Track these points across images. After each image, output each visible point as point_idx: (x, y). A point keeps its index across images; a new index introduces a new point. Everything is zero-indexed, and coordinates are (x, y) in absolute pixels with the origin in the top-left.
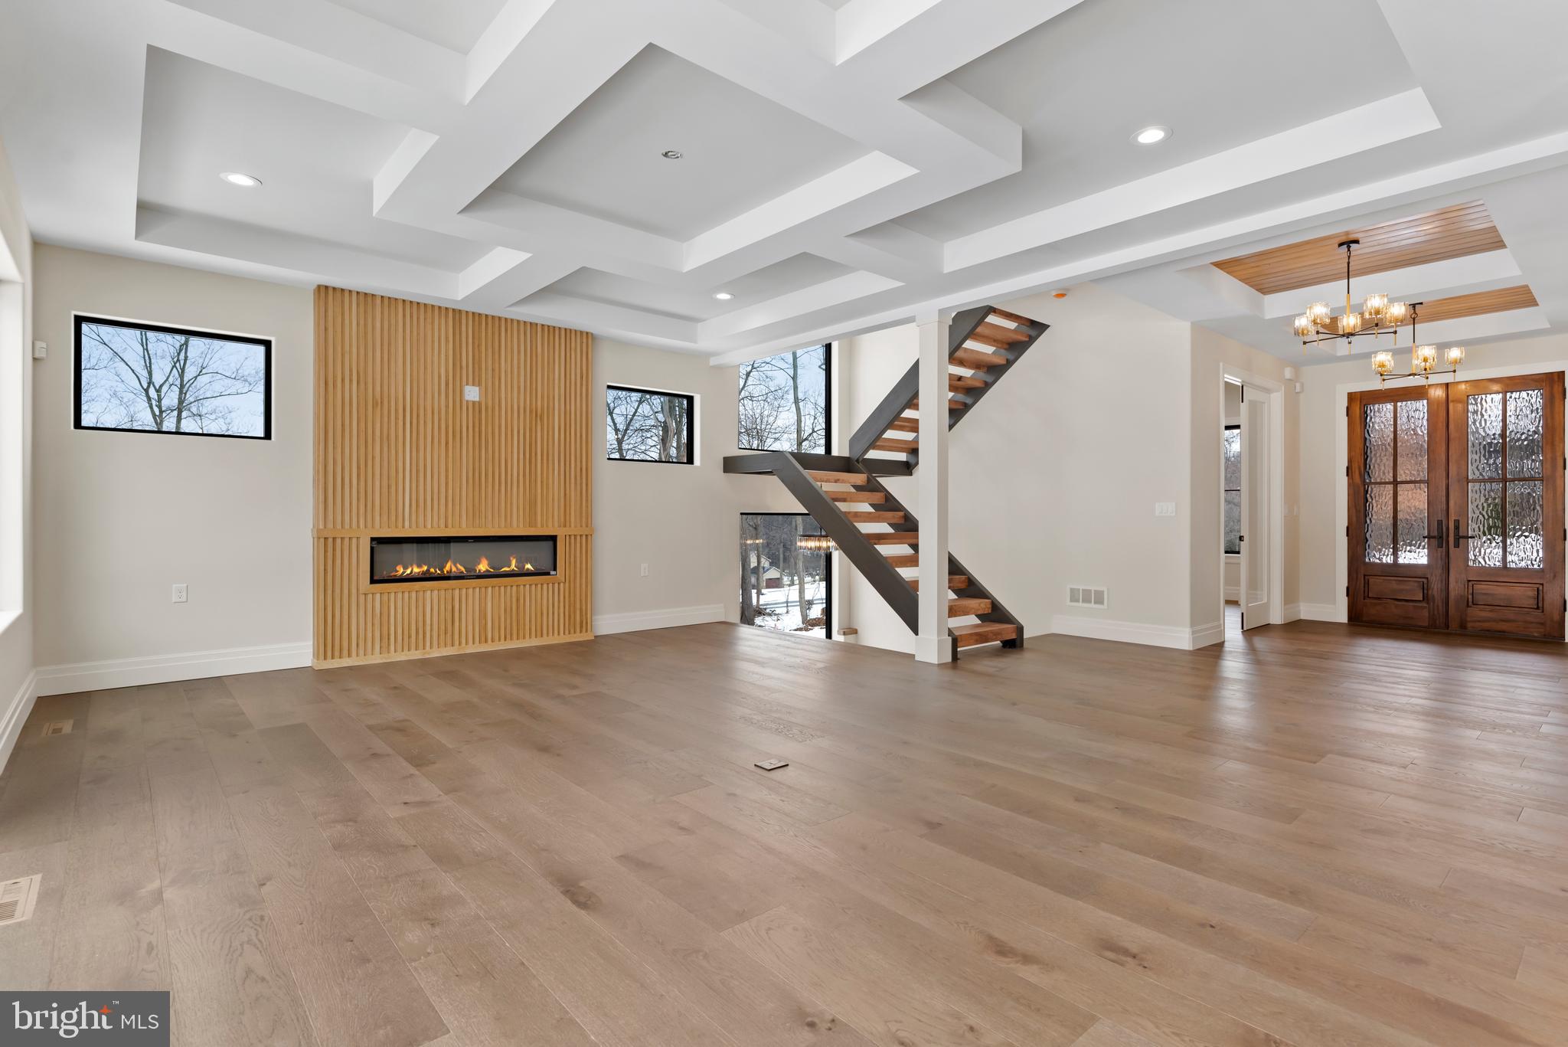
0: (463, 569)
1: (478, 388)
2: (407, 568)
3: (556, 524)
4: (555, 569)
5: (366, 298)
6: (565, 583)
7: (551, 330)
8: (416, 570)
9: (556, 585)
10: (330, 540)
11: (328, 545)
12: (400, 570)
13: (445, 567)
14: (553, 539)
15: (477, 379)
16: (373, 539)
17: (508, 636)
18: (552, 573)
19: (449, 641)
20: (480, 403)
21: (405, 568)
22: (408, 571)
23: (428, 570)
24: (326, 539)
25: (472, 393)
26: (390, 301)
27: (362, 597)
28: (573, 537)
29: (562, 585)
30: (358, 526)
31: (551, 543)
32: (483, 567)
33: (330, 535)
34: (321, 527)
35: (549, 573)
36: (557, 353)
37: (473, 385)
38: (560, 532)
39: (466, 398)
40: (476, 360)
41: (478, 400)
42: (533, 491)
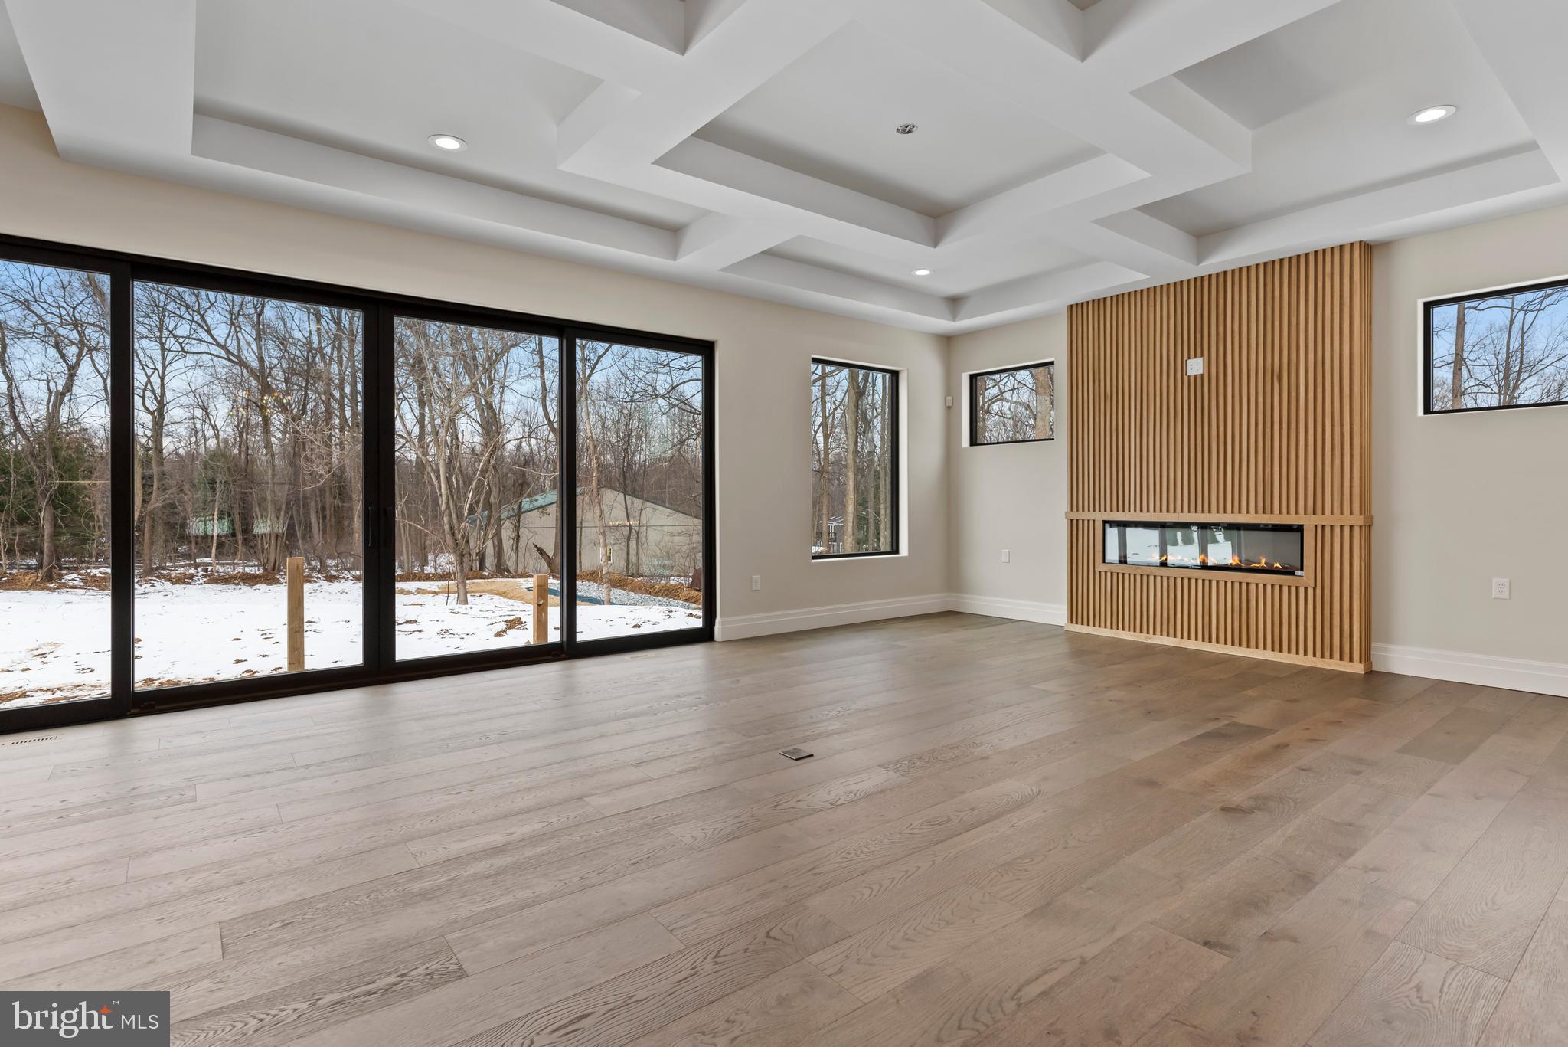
1: (1200, 360)
3: (1301, 510)
4: (1302, 568)
5: (1100, 303)
6: (1315, 589)
7: (1295, 261)
9: (1302, 591)
10: (1075, 522)
11: (1074, 526)
14: (1300, 529)
15: (1199, 351)
16: (1103, 522)
17: (1237, 641)
18: (1298, 573)
19: (1171, 631)
20: (1202, 375)
24: (1072, 520)
25: (1195, 366)
26: (1124, 297)
27: (1097, 574)
28: (1328, 530)
29: (1310, 591)
31: (1297, 536)
33: (1075, 516)
35: (1293, 573)
36: (1302, 289)
37: (1195, 357)
38: (1308, 521)
39: (1188, 374)
40: (1198, 330)
41: (1201, 372)
42: (1268, 470)
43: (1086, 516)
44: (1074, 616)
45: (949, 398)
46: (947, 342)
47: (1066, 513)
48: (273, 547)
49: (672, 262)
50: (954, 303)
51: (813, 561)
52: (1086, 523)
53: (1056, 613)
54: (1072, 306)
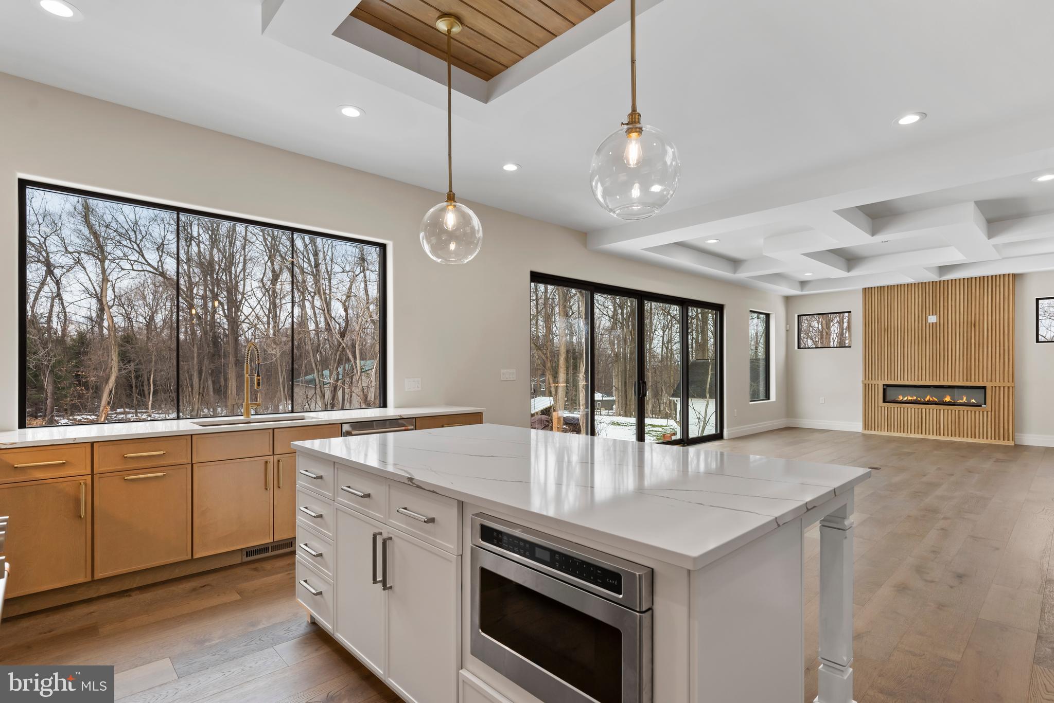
0: (936, 400)
1: (935, 317)
2: (905, 397)
3: (985, 380)
4: (985, 404)
5: (881, 288)
6: (991, 412)
8: (910, 398)
9: (985, 413)
10: (867, 385)
11: (866, 387)
12: (901, 398)
13: (926, 398)
14: (984, 388)
15: (934, 312)
16: (884, 385)
17: (953, 434)
18: (984, 406)
19: (920, 432)
20: (936, 323)
21: (904, 397)
22: (906, 399)
23: (916, 399)
24: (865, 384)
25: (932, 319)
26: (891, 287)
27: (881, 408)
28: (997, 388)
29: (989, 413)
30: (878, 379)
31: (983, 390)
32: (948, 399)
33: (867, 382)
34: (864, 379)
35: (981, 406)
36: (986, 290)
37: (933, 315)
38: (988, 385)
39: (929, 322)
40: (934, 304)
41: (935, 321)
42: (969, 363)
43: (873, 382)
44: (867, 425)
45: (788, 326)
46: (788, 299)
47: (863, 381)
48: (197, 401)
49: (733, 275)
50: (803, 284)
51: (750, 403)
52: (873, 386)
53: (857, 426)
54: (865, 288)
